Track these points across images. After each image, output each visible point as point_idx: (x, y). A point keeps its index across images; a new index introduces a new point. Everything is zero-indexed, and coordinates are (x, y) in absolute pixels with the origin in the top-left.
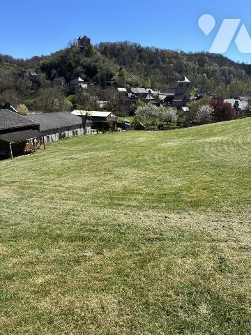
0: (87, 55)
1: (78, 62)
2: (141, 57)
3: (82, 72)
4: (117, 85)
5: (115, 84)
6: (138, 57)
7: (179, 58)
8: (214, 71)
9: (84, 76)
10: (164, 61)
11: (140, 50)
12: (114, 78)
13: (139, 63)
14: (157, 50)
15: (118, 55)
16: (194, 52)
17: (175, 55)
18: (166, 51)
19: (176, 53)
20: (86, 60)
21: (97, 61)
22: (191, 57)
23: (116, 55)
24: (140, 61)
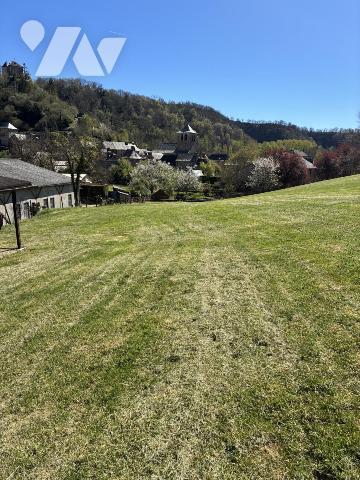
0: (21, 90)
1: (4, 100)
2: (103, 103)
3: (14, 115)
6: (99, 103)
7: (158, 107)
8: (206, 129)
9: (17, 121)
10: (137, 110)
11: (101, 93)
13: (101, 111)
14: (127, 95)
16: (177, 102)
17: (152, 104)
18: (140, 97)
19: (154, 101)
20: (20, 97)
21: (39, 99)
22: (174, 107)
24: (102, 109)
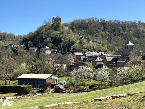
0: (55, 30)
1: (48, 35)
2: (105, 28)
3: (50, 42)
4: (75, 50)
5: (74, 49)
6: (102, 28)
7: (137, 26)
10: (124, 29)
11: (104, 23)
12: (75, 45)
13: (103, 33)
14: (118, 22)
15: (86, 28)
17: (134, 25)
18: (126, 22)
19: (135, 23)
20: (54, 33)
21: (62, 33)
23: (85, 28)
24: (104, 31)
